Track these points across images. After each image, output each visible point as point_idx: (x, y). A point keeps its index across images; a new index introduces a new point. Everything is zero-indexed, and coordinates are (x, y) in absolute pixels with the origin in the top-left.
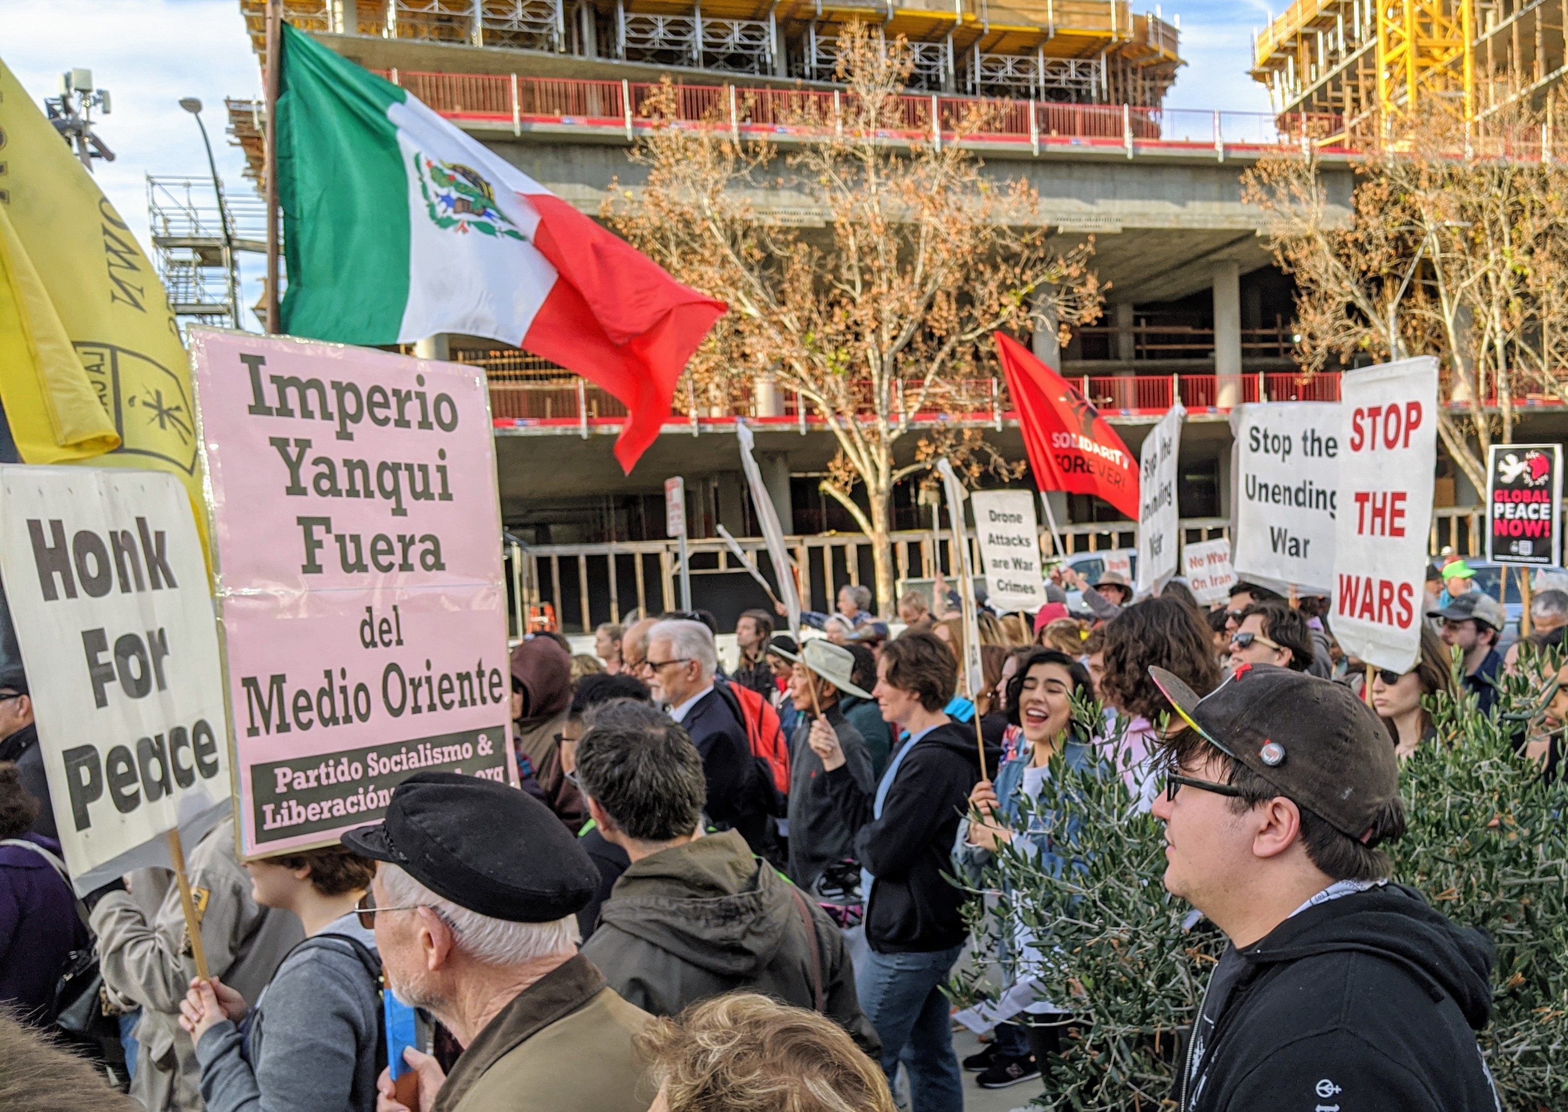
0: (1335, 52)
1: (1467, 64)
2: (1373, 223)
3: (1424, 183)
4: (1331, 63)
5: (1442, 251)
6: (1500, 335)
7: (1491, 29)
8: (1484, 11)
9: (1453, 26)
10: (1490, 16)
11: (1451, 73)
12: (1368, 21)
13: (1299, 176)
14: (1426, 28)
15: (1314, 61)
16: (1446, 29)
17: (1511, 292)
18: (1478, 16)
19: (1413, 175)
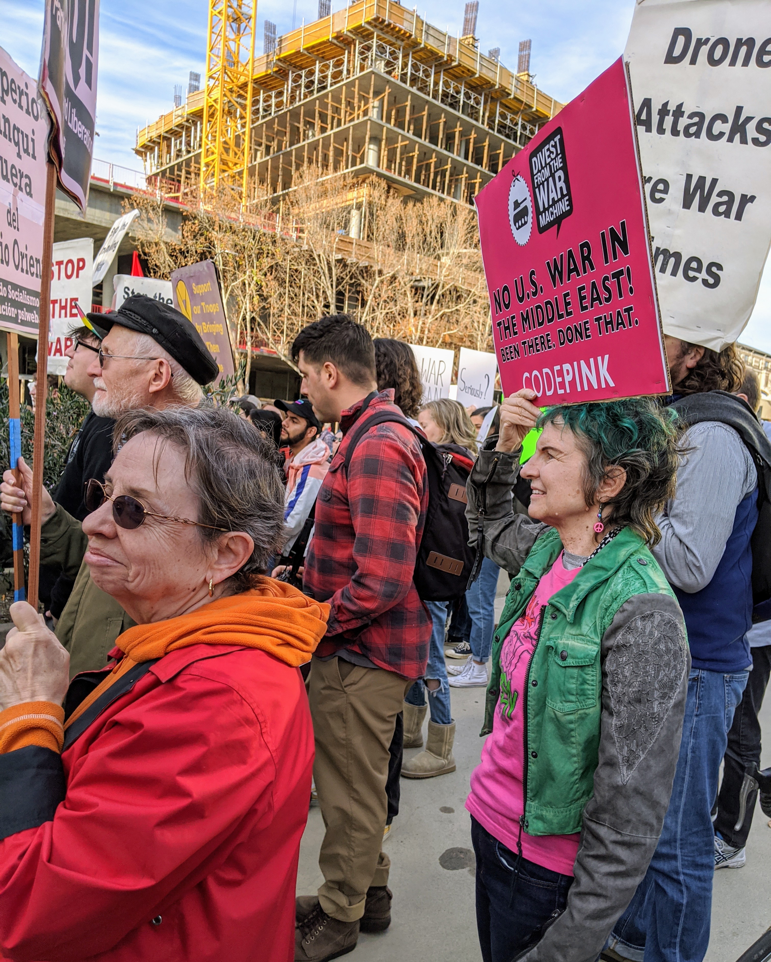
0: (180, 151)
1: (245, 175)
2: (190, 242)
3: (217, 228)
4: (178, 156)
5: (223, 265)
6: (248, 314)
7: (259, 160)
8: (256, 151)
9: (239, 153)
10: (259, 154)
11: (237, 177)
12: (198, 139)
13: (154, 209)
14: (227, 150)
15: (169, 152)
16: (236, 154)
17: (254, 293)
18: (253, 151)
19: (212, 223)
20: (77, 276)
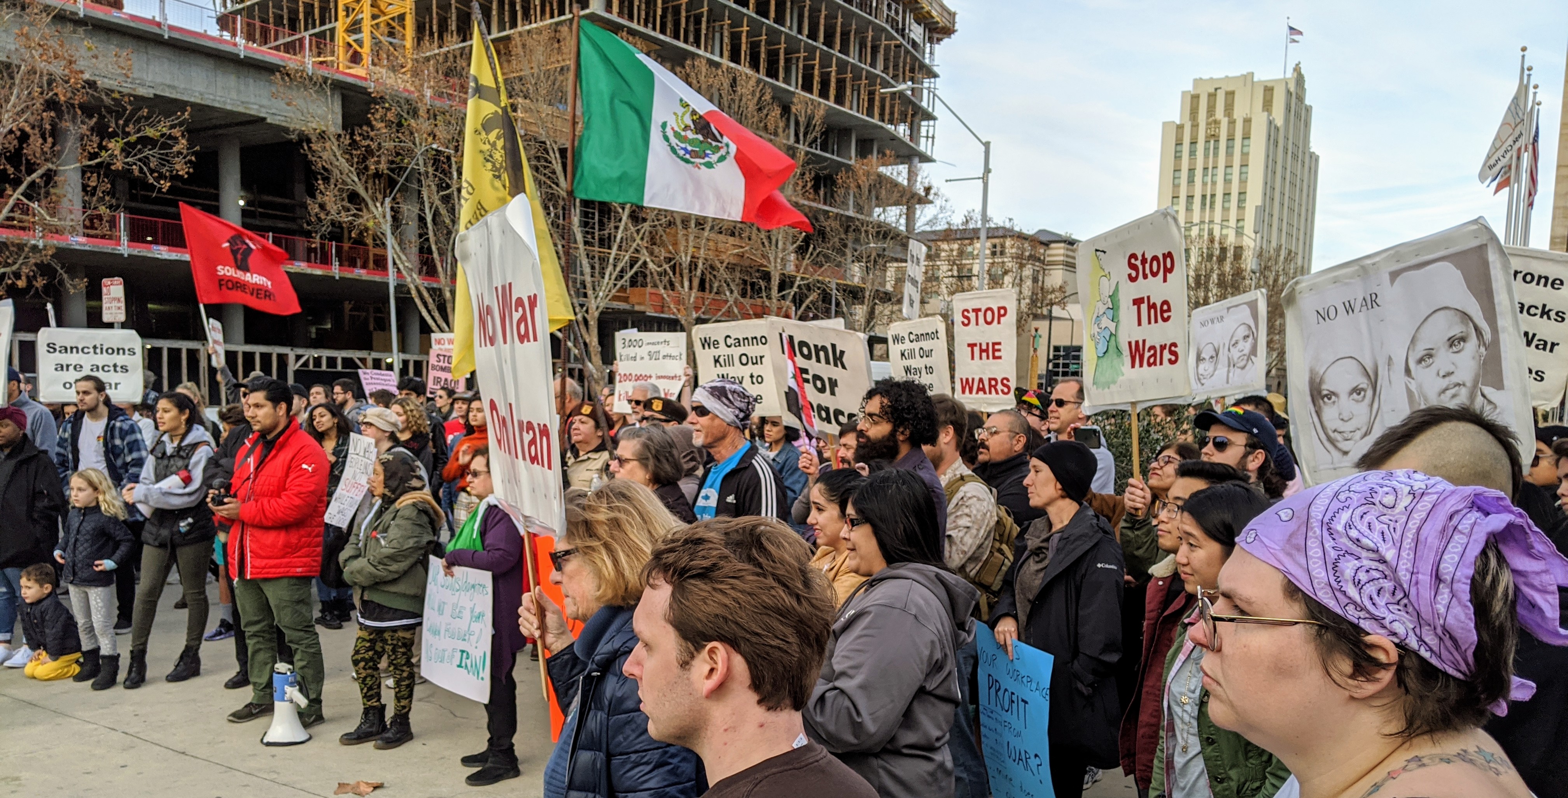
11: (395, 25)
20: (999, 322)
